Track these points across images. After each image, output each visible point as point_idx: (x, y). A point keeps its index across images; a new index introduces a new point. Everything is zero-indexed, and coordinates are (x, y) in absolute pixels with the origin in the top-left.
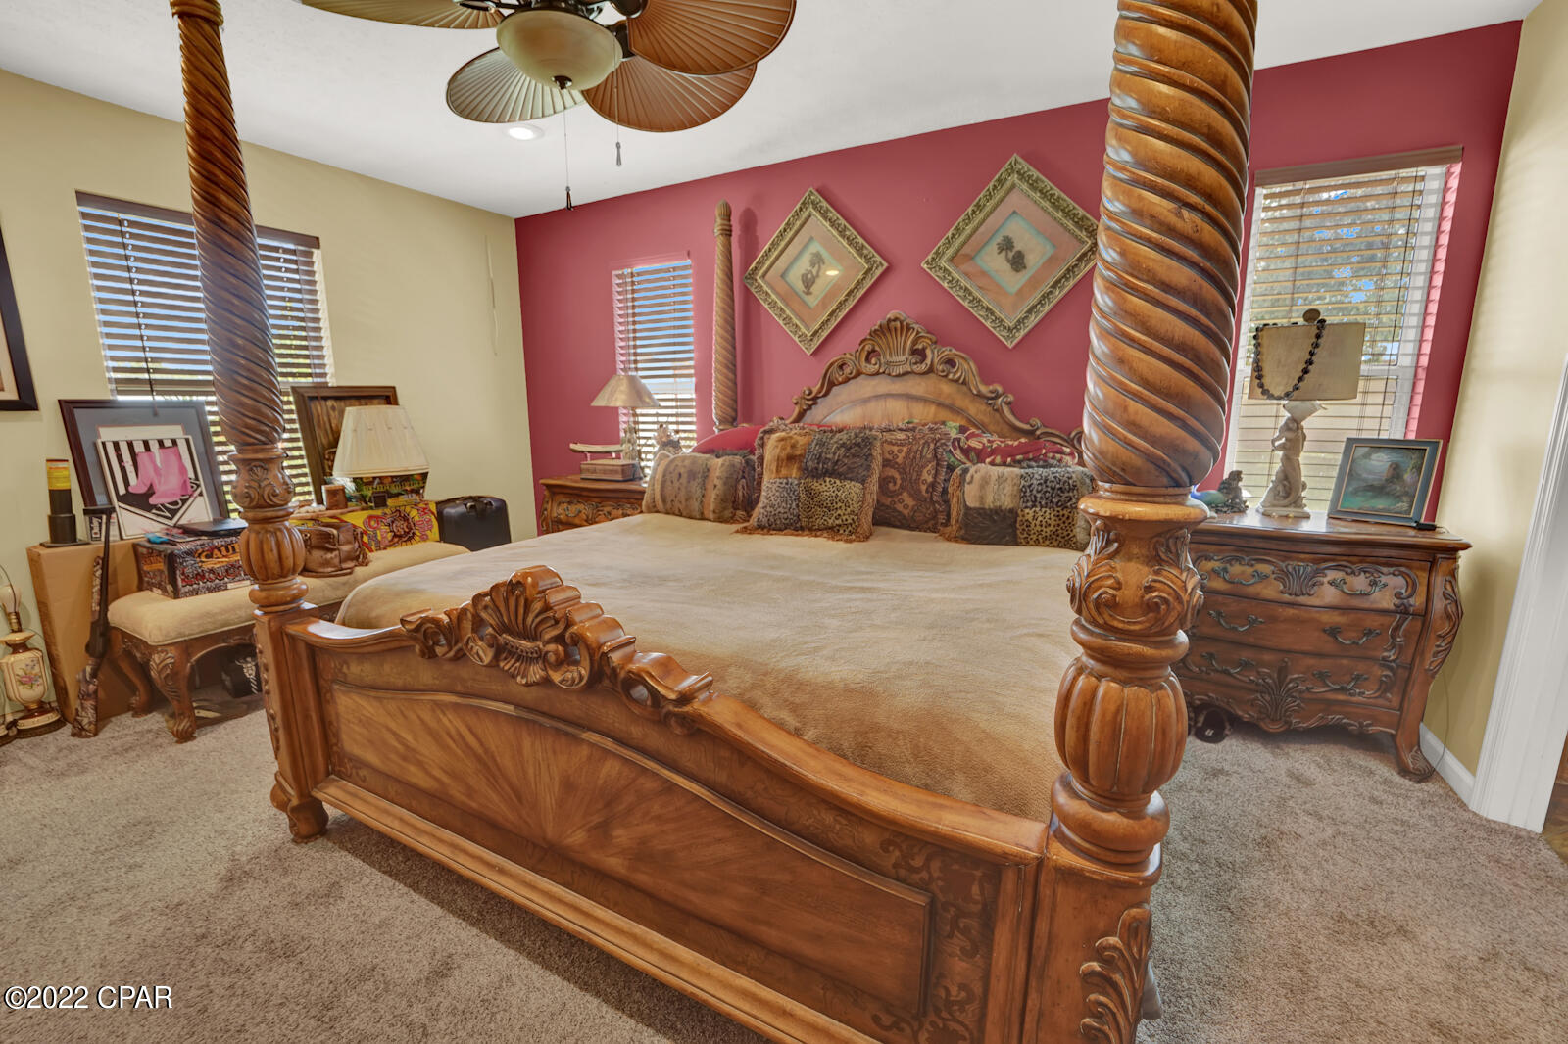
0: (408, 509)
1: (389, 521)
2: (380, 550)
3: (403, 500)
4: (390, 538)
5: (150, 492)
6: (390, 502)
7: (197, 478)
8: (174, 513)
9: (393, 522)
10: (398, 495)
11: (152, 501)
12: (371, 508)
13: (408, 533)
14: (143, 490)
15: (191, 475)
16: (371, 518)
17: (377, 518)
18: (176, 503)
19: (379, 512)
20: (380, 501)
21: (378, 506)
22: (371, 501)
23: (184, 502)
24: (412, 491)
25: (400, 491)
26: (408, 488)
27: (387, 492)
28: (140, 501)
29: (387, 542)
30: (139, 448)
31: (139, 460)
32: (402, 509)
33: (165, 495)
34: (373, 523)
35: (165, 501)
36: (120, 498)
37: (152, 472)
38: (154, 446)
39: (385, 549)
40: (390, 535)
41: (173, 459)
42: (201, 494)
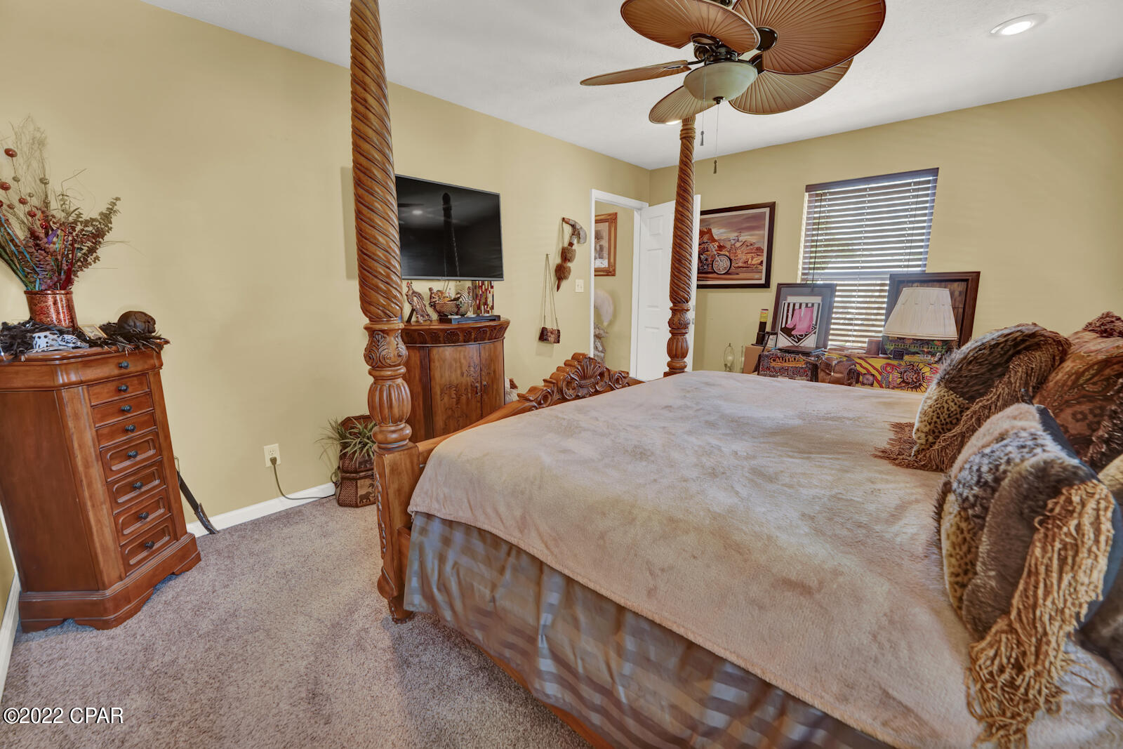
0: (921, 366)
1: (902, 370)
2: (889, 388)
3: (916, 358)
4: (898, 382)
5: (793, 329)
6: (906, 358)
7: (816, 325)
8: (799, 340)
9: (905, 372)
10: (915, 353)
11: (793, 333)
12: (889, 358)
13: (916, 383)
14: (791, 327)
15: (814, 323)
16: (888, 364)
17: (893, 367)
18: (802, 335)
19: (895, 363)
20: (899, 355)
21: (895, 358)
22: (890, 354)
23: (806, 335)
24: (928, 353)
25: (917, 351)
26: (926, 350)
27: (907, 349)
28: (788, 332)
29: (895, 385)
30: (797, 307)
31: (795, 312)
32: (916, 364)
33: (799, 331)
34: (888, 369)
35: (798, 333)
36: (782, 329)
37: (798, 319)
38: (803, 306)
39: (893, 388)
40: (899, 381)
41: (809, 313)
42: (815, 333)
